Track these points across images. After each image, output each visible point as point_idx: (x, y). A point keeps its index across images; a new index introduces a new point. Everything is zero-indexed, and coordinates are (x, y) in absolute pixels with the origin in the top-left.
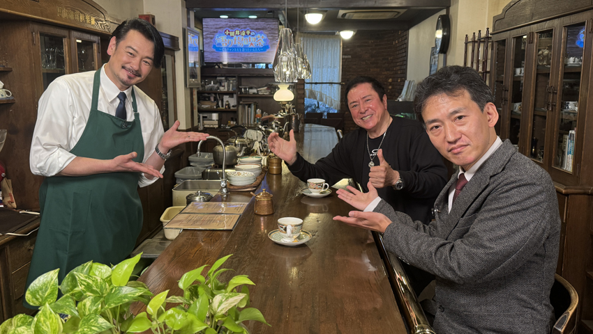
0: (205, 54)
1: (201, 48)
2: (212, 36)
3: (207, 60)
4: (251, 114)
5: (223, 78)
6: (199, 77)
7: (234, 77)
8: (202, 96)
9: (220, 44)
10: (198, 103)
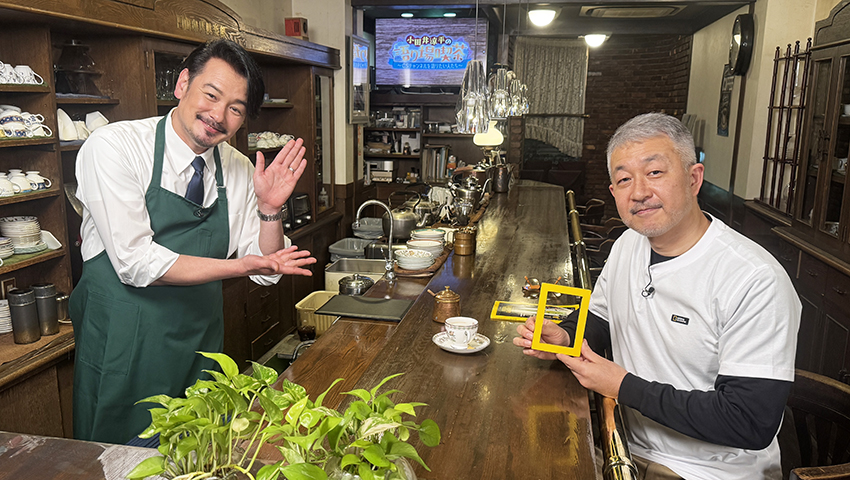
0: (377, 73)
1: (372, 64)
2: (388, 45)
3: (379, 81)
4: (440, 162)
5: (403, 109)
6: (367, 108)
7: (419, 107)
8: (371, 135)
9: (399, 57)
10: (365, 145)
